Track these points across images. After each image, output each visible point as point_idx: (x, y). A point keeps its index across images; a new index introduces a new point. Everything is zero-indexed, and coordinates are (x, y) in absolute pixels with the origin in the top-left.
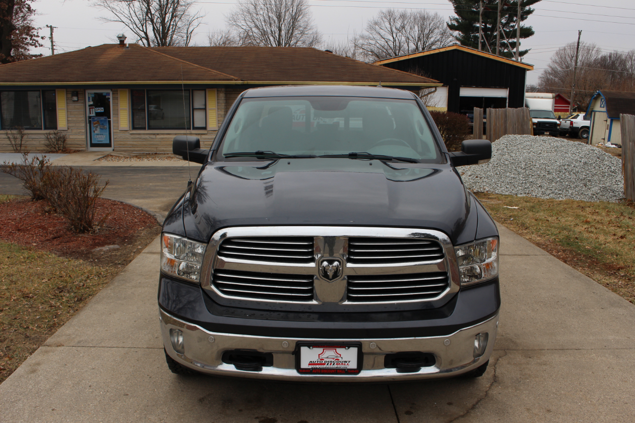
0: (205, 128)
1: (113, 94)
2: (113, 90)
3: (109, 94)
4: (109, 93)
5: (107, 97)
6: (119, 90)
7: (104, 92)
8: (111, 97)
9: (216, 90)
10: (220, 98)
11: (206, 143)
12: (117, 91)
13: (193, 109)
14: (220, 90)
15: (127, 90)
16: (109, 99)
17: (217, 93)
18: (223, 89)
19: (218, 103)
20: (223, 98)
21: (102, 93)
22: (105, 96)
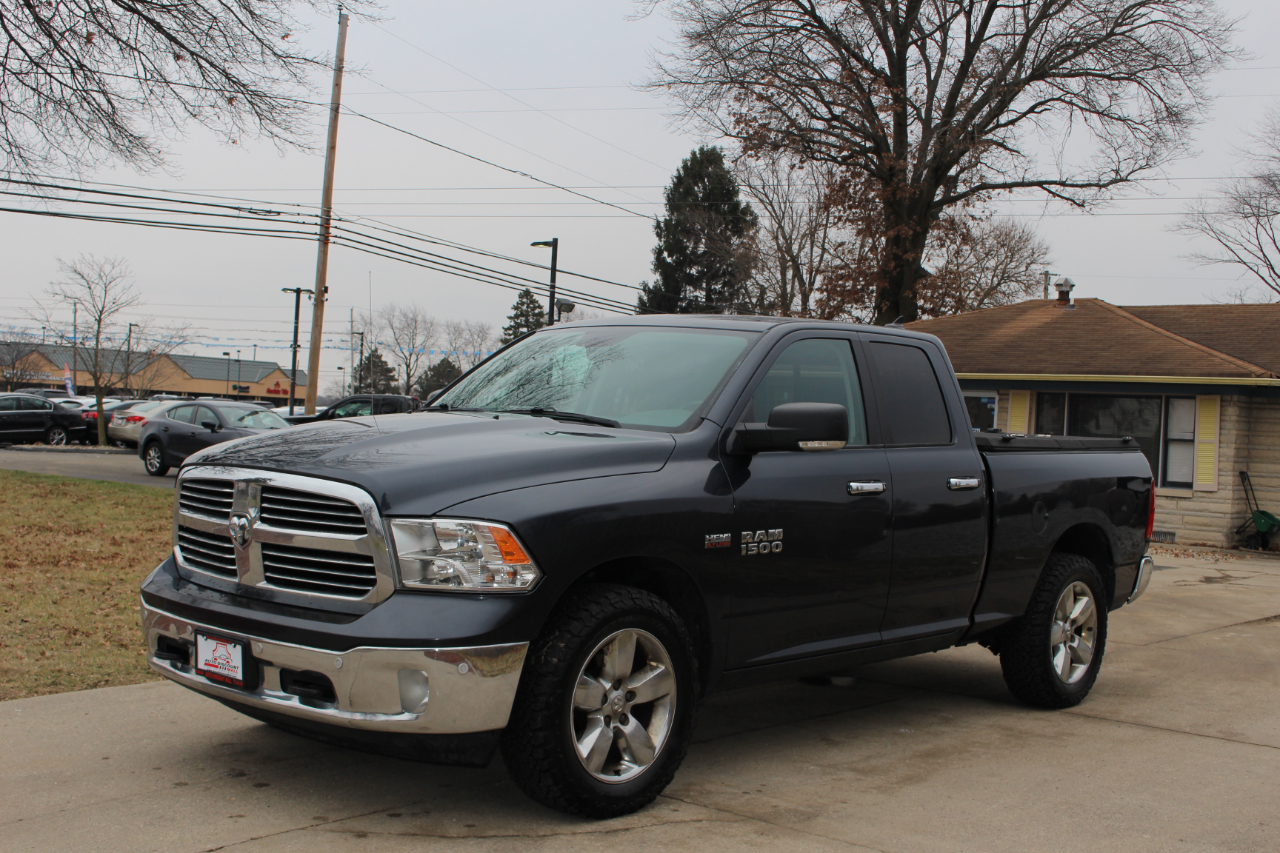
0: (1188, 485)
1: (1000, 400)
2: (1001, 391)
3: (992, 400)
4: (994, 398)
5: (989, 406)
6: (1011, 392)
7: (984, 395)
8: (996, 407)
9: (1218, 398)
10: (1227, 418)
11: (1186, 519)
12: (1008, 395)
13: (1167, 442)
14: (1228, 398)
15: (1028, 393)
16: (993, 410)
17: (1222, 406)
18: (1235, 398)
19: (1221, 428)
20: (1234, 418)
21: (980, 398)
22: (986, 404)
